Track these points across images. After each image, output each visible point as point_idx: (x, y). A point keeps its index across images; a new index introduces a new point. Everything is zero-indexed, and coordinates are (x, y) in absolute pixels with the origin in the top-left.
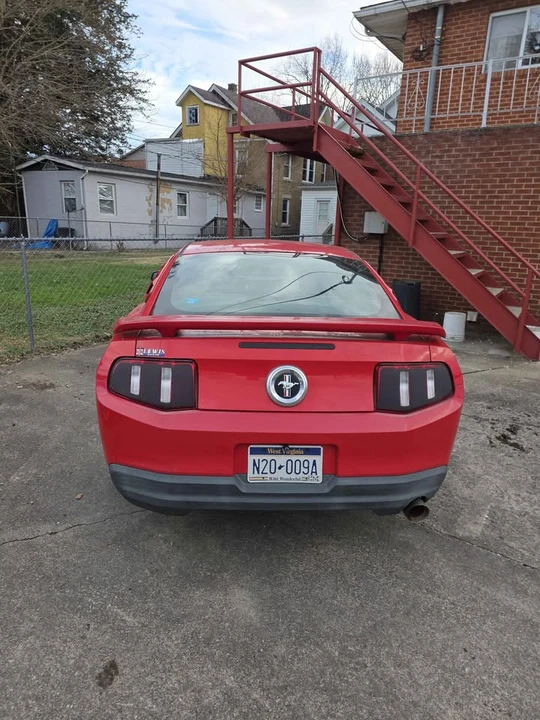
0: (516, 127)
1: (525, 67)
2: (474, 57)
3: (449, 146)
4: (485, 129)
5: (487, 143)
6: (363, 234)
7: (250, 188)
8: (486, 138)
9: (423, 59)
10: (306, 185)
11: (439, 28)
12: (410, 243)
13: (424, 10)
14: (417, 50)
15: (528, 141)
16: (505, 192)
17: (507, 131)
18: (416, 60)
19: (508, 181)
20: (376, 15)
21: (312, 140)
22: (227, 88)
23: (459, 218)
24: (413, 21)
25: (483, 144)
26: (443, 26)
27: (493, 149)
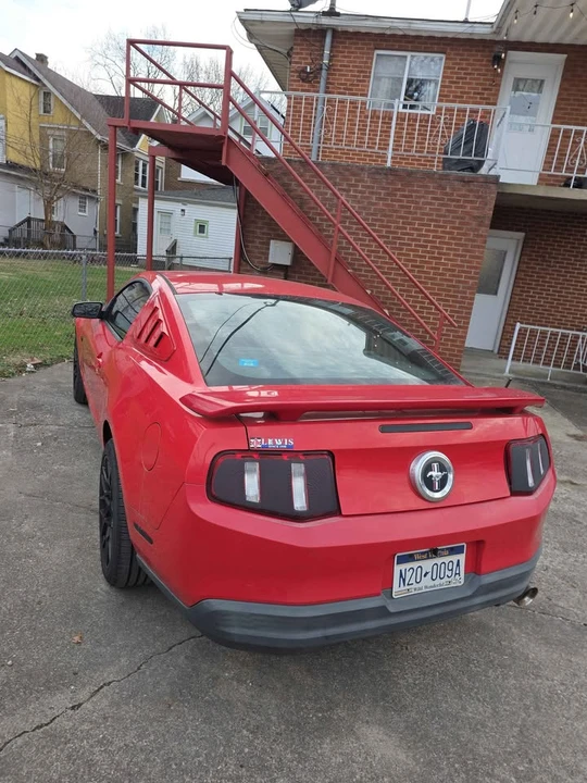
0: (418, 172)
1: (405, 111)
2: (360, 90)
3: (356, 181)
4: (390, 169)
5: (392, 183)
6: (267, 263)
7: (75, 187)
8: (391, 178)
9: (310, 82)
10: (139, 190)
11: (327, 52)
12: (330, 279)
13: (310, 29)
14: (304, 70)
15: (429, 187)
16: (408, 234)
17: (410, 174)
18: (303, 80)
19: (409, 224)
20: (262, 22)
21: (221, 152)
22: (34, 57)
23: (373, 251)
24: (300, 38)
25: (388, 183)
26: (331, 51)
27: (399, 190)
